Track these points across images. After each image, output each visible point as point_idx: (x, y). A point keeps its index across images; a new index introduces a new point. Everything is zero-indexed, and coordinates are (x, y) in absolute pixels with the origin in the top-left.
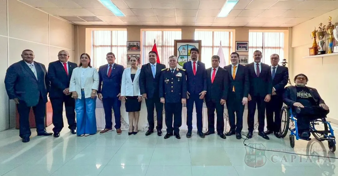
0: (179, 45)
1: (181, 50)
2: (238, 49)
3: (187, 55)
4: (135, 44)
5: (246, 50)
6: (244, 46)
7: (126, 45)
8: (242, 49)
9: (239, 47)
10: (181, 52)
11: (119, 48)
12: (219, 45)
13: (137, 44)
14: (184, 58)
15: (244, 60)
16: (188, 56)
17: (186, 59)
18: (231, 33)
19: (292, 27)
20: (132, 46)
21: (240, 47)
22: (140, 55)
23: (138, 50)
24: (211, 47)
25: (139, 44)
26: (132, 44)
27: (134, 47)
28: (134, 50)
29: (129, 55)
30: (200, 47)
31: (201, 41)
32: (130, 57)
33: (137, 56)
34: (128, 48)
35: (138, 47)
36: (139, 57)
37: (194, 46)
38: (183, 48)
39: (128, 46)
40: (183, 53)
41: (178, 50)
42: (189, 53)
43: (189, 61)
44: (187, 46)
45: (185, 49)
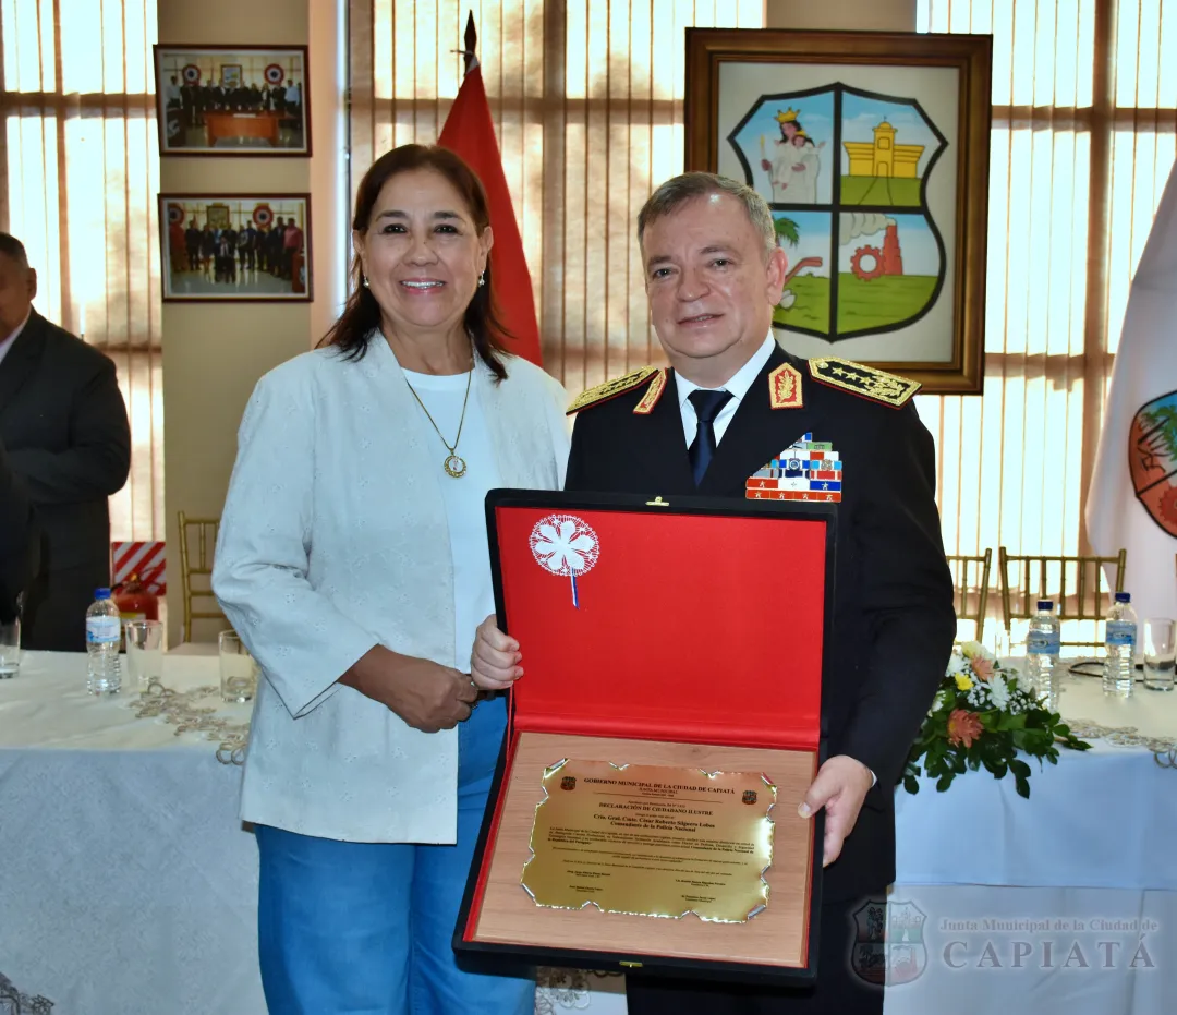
1: (762, 141)
3: (826, 198)
4: (254, 78)
7: (152, 91)
10: (766, 165)
11: (79, 127)
13: (273, 71)
14: (794, 239)
16: (836, 208)
17: (814, 240)
20: (212, 94)
22: (307, 196)
23: (288, 139)
24: (1080, 125)
25: (298, 78)
26: (221, 81)
27: (237, 116)
28: (241, 139)
29: (190, 204)
30: (976, 115)
31: (984, 43)
32: (193, 223)
33: (276, 217)
34: (175, 121)
35: (287, 115)
36: (292, 221)
37: (913, 102)
38: (782, 124)
39: (173, 103)
40: (785, 175)
41: (731, 139)
42: (850, 176)
43: (845, 266)
44: (831, 95)
45: (807, 131)
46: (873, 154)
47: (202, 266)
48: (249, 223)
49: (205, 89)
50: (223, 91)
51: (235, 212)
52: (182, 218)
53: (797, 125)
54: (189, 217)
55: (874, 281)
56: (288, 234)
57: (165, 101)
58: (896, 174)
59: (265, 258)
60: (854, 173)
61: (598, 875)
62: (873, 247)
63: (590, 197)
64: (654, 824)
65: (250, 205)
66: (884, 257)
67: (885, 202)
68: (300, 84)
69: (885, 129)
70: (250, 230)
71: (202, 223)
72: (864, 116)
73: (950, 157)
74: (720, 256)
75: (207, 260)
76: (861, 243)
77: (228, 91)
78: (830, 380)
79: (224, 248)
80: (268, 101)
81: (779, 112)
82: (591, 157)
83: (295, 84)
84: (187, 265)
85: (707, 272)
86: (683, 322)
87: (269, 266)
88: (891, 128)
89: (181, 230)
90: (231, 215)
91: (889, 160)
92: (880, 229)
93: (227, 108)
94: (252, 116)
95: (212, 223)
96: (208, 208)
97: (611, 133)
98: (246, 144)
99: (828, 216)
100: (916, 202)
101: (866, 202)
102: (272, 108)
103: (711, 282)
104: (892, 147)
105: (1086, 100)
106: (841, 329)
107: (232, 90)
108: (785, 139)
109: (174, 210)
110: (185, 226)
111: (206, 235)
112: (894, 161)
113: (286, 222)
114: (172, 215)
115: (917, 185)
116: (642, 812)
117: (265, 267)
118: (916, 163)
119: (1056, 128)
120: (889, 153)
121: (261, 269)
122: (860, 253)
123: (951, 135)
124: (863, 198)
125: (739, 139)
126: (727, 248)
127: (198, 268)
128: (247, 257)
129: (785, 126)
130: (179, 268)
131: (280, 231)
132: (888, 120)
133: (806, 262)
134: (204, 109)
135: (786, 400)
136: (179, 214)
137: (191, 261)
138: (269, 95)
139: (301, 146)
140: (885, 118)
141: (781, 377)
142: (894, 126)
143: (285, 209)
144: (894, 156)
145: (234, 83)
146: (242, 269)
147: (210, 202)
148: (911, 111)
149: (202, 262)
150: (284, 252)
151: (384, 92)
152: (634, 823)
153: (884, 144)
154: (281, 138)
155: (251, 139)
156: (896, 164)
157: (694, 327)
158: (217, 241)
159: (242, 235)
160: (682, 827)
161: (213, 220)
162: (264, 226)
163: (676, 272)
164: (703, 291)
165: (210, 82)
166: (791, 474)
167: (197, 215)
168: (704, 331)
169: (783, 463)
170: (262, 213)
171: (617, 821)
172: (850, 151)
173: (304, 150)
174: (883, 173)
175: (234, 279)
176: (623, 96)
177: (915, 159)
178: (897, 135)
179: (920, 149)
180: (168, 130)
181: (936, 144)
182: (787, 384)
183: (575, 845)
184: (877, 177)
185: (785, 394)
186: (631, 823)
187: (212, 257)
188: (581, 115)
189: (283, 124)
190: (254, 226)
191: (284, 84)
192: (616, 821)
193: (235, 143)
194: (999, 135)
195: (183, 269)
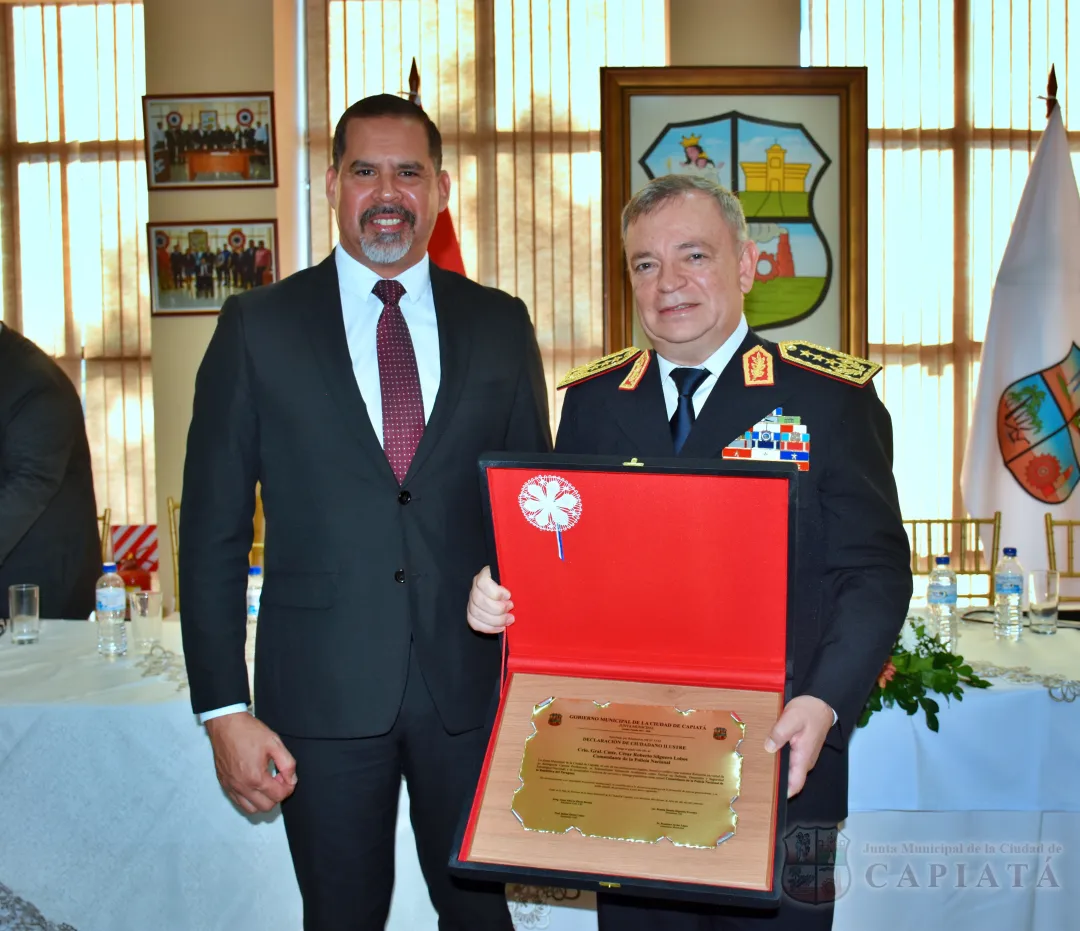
0: (650, 114)
1: (669, 164)
4: (228, 122)
7: (141, 137)
11: (75, 167)
13: (244, 115)
20: (192, 136)
22: (274, 221)
23: (257, 173)
24: (943, 144)
25: (266, 120)
26: (200, 124)
27: (213, 154)
28: (217, 174)
29: (174, 231)
30: (855, 136)
31: (860, 74)
32: (177, 247)
33: (248, 240)
34: (161, 161)
35: (257, 152)
36: (261, 243)
37: (800, 126)
38: (686, 149)
39: (159, 145)
41: (642, 162)
42: (747, 192)
44: (727, 123)
45: (708, 153)
46: (766, 172)
47: (185, 285)
48: (225, 246)
49: (187, 132)
50: (202, 133)
51: (212, 237)
52: (167, 244)
53: (699, 149)
54: (173, 243)
55: (769, 282)
56: (259, 255)
57: (152, 144)
58: (787, 189)
59: (239, 276)
60: (750, 188)
61: (581, 803)
62: (768, 252)
63: (519, 216)
64: (632, 757)
65: (226, 230)
66: (778, 261)
67: (778, 214)
68: (267, 125)
69: (776, 150)
70: (226, 251)
71: (184, 247)
72: (757, 140)
73: (833, 172)
74: (696, 251)
75: (189, 279)
76: (759, 249)
77: (205, 133)
78: (798, 360)
79: (203, 269)
80: (240, 141)
81: (683, 137)
82: (519, 181)
83: (263, 125)
84: (171, 283)
85: (683, 265)
86: (663, 311)
87: (243, 282)
88: (781, 150)
89: (166, 254)
90: (209, 240)
91: (781, 179)
92: (774, 237)
93: (205, 147)
94: (227, 154)
95: (193, 247)
96: (190, 234)
97: (536, 161)
98: (222, 178)
100: (805, 213)
101: (762, 214)
102: (244, 146)
103: (687, 274)
104: (783, 166)
105: (948, 122)
107: (209, 132)
108: (689, 161)
109: (159, 236)
110: (170, 250)
111: (188, 257)
112: (784, 178)
113: (256, 244)
114: (159, 241)
115: (805, 199)
116: (620, 746)
117: (239, 284)
118: (804, 179)
119: (923, 147)
120: (780, 171)
121: (235, 285)
122: (758, 258)
123: (833, 153)
124: (758, 211)
125: (649, 162)
126: (703, 244)
127: (181, 286)
128: (223, 276)
129: (689, 150)
130: (166, 286)
131: (251, 252)
132: (778, 142)
134: (186, 149)
135: (758, 378)
136: (164, 242)
137: (176, 280)
138: (241, 135)
139: (268, 178)
140: (776, 140)
141: (753, 358)
142: (784, 147)
143: (256, 233)
144: (784, 173)
145: (210, 127)
146: (219, 286)
147: (191, 229)
148: (798, 135)
149: (186, 281)
150: (255, 271)
152: (613, 756)
153: (776, 163)
154: (251, 171)
155: (226, 174)
156: (786, 180)
157: (673, 316)
158: (198, 262)
159: (220, 257)
160: (658, 760)
161: (194, 245)
162: (238, 248)
163: (656, 265)
164: (680, 283)
165: (190, 126)
166: (763, 445)
167: (180, 240)
168: (682, 320)
169: (756, 435)
170: (236, 237)
171: (599, 754)
172: (747, 170)
173: (271, 181)
174: (775, 187)
175: (213, 295)
176: (545, 129)
177: (802, 176)
178: (787, 155)
179: (807, 167)
180: (155, 168)
181: (821, 162)
182: (759, 364)
183: (560, 776)
184: (770, 192)
185: (758, 373)
186: (611, 756)
187: (194, 276)
188: (510, 145)
189: (254, 159)
190: (230, 249)
191: (254, 126)
192: (597, 753)
193: (213, 178)
194: (874, 154)
195: (169, 288)
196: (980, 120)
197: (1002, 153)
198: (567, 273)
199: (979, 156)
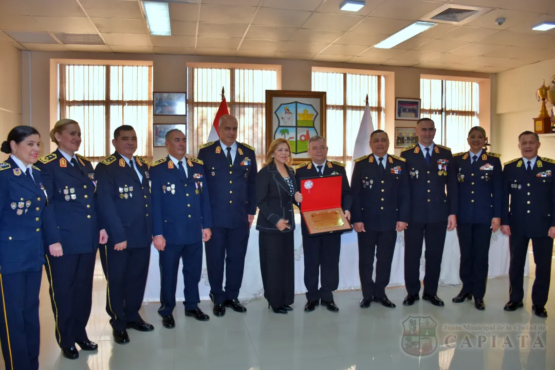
0: (277, 101)
1: (282, 113)
2: (400, 116)
3: (294, 125)
5: (416, 116)
6: (411, 107)
7: (152, 100)
8: (408, 114)
9: (402, 109)
10: (282, 118)
12: (364, 104)
15: (413, 138)
16: (296, 127)
17: (292, 133)
18: (383, 79)
19: (496, 74)
21: (404, 110)
24: (341, 109)
26: (167, 99)
29: (160, 126)
30: (324, 107)
31: (324, 93)
37: (311, 105)
38: (285, 110)
40: (286, 120)
41: (275, 113)
42: (299, 121)
43: (298, 139)
44: (295, 104)
45: (290, 111)
46: (303, 116)
52: (158, 129)
53: (288, 110)
55: (304, 141)
57: (155, 104)
58: (308, 120)
60: (300, 119)
62: (304, 135)
66: (306, 137)
67: (306, 126)
69: (306, 111)
71: (162, 130)
72: (301, 108)
73: (318, 117)
75: (164, 137)
76: (302, 134)
81: (285, 107)
86: (317, 156)
89: (158, 131)
92: (305, 131)
99: (295, 128)
100: (312, 126)
101: (303, 126)
104: (308, 115)
105: (342, 104)
106: (298, 152)
108: (286, 113)
112: (308, 117)
114: (156, 128)
115: (312, 122)
119: (336, 109)
122: (301, 136)
123: (319, 111)
125: (277, 113)
133: (291, 138)
135: (330, 166)
140: (306, 108)
142: (308, 110)
147: (164, 125)
148: (310, 107)
151: (196, 100)
153: (306, 114)
172: (299, 115)
173: (185, 114)
174: (305, 119)
177: (312, 117)
178: (308, 112)
179: (313, 115)
181: (316, 114)
182: (330, 164)
188: (238, 105)
194: (328, 111)
196: (349, 103)
197: (354, 112)
198: (252, 138)
199: (349, 112)
